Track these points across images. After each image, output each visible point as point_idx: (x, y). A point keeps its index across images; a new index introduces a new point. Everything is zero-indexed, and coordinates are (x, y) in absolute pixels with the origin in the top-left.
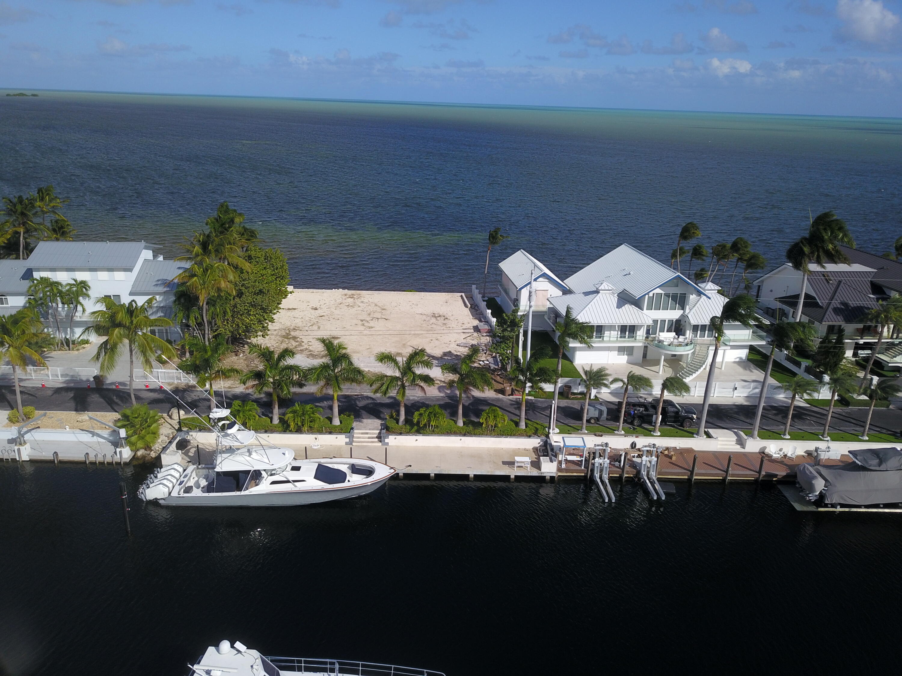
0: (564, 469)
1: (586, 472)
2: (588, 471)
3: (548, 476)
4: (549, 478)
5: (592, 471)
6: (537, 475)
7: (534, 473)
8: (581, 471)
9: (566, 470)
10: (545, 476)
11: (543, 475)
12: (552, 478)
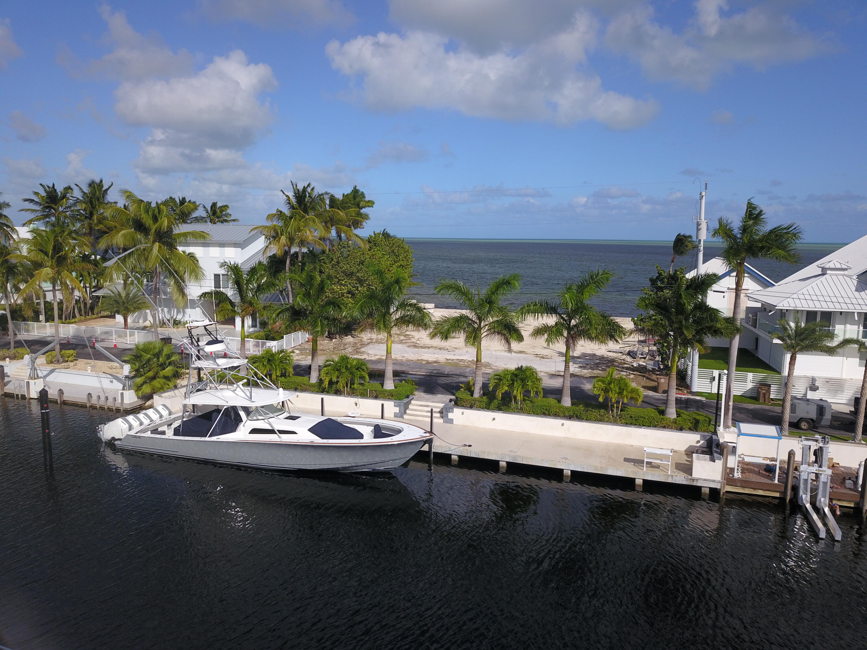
0: (739, 480)
1: (783, 490)
2: (786, 487)
3: (706, 486)
4: (707, 491)
5: (795, 489)
6: (685, 483)
7: (680, 479)
8: (772, 488)
9: (743, 483)
10: (700, 488)
11: (695, 484)
12: (714, 493)
